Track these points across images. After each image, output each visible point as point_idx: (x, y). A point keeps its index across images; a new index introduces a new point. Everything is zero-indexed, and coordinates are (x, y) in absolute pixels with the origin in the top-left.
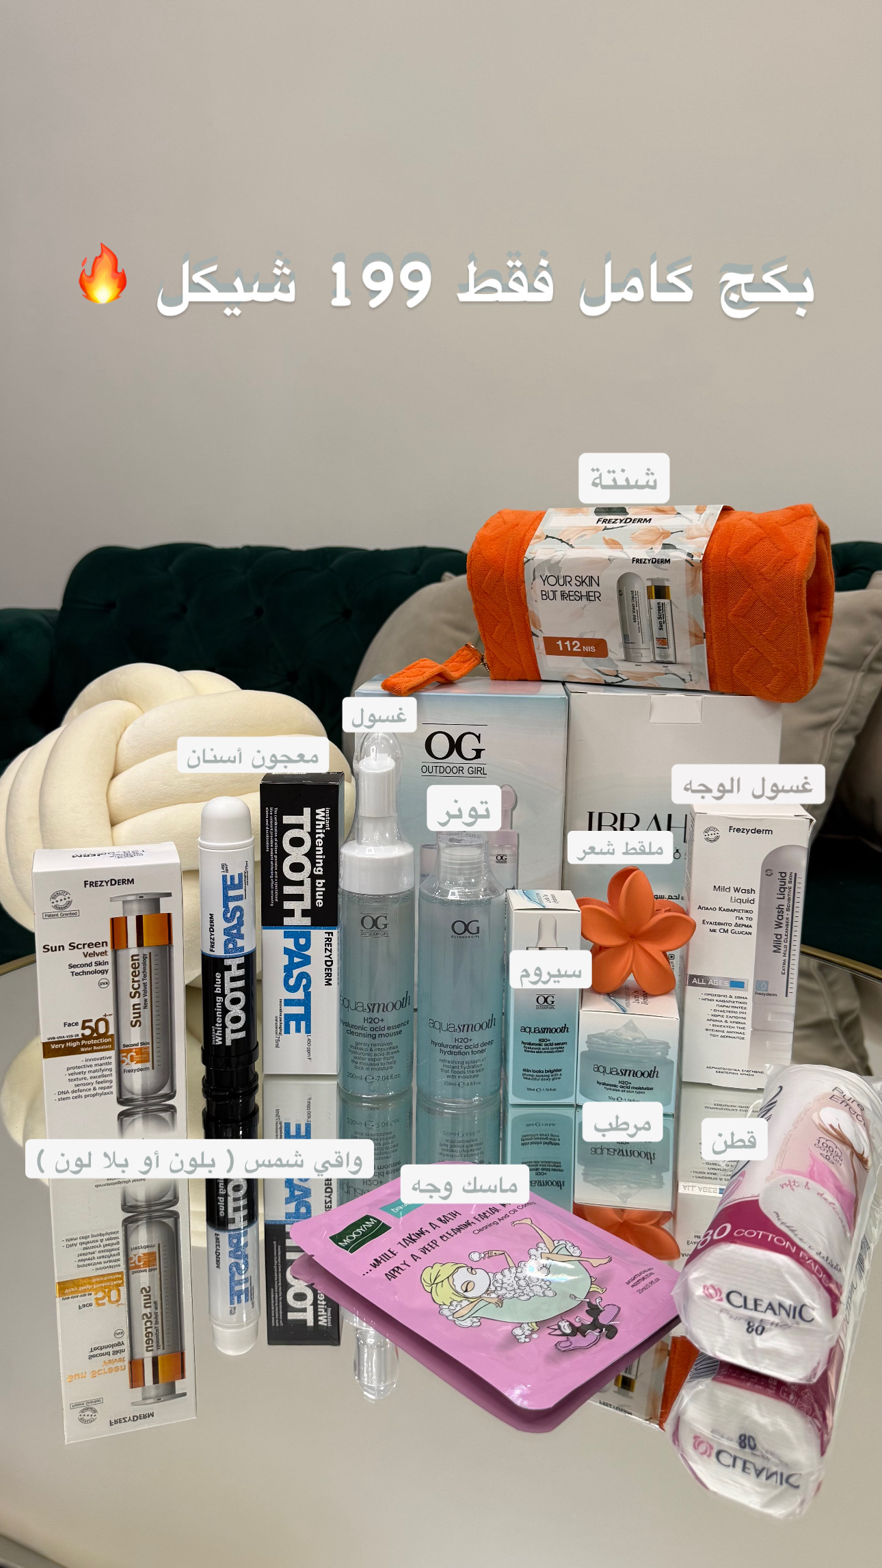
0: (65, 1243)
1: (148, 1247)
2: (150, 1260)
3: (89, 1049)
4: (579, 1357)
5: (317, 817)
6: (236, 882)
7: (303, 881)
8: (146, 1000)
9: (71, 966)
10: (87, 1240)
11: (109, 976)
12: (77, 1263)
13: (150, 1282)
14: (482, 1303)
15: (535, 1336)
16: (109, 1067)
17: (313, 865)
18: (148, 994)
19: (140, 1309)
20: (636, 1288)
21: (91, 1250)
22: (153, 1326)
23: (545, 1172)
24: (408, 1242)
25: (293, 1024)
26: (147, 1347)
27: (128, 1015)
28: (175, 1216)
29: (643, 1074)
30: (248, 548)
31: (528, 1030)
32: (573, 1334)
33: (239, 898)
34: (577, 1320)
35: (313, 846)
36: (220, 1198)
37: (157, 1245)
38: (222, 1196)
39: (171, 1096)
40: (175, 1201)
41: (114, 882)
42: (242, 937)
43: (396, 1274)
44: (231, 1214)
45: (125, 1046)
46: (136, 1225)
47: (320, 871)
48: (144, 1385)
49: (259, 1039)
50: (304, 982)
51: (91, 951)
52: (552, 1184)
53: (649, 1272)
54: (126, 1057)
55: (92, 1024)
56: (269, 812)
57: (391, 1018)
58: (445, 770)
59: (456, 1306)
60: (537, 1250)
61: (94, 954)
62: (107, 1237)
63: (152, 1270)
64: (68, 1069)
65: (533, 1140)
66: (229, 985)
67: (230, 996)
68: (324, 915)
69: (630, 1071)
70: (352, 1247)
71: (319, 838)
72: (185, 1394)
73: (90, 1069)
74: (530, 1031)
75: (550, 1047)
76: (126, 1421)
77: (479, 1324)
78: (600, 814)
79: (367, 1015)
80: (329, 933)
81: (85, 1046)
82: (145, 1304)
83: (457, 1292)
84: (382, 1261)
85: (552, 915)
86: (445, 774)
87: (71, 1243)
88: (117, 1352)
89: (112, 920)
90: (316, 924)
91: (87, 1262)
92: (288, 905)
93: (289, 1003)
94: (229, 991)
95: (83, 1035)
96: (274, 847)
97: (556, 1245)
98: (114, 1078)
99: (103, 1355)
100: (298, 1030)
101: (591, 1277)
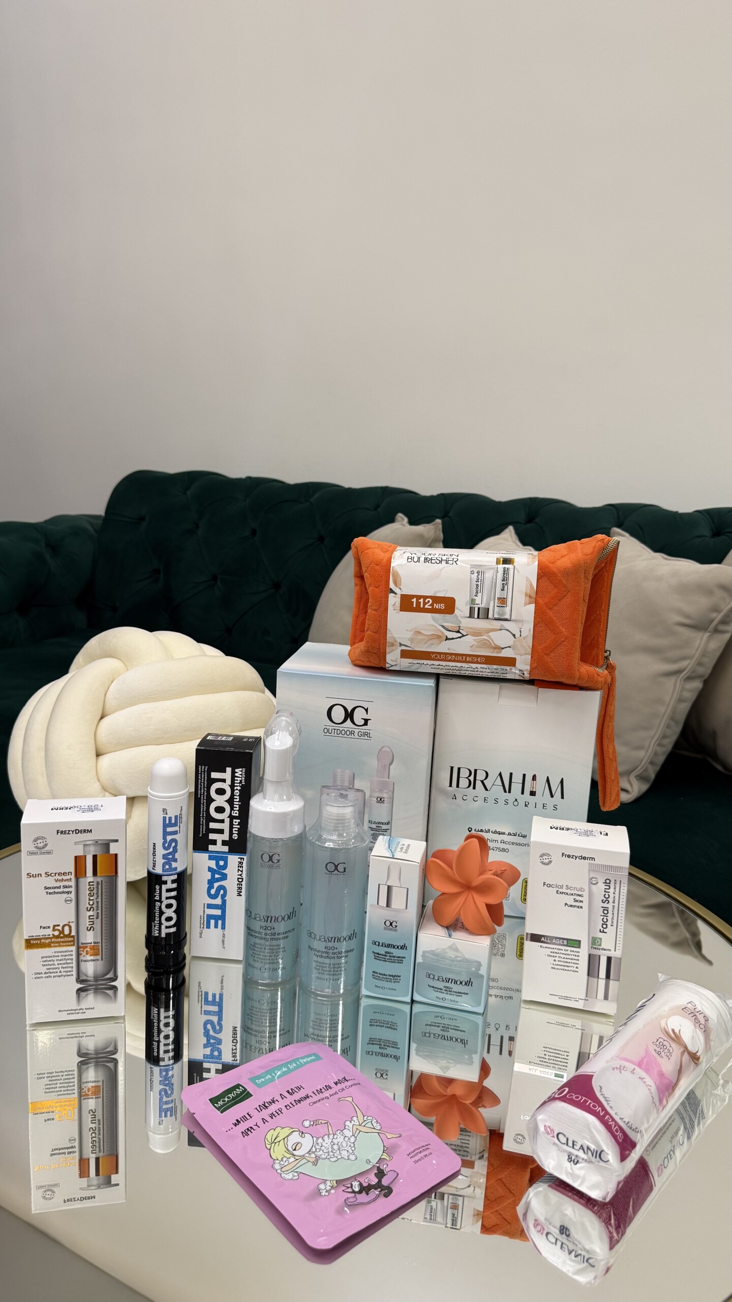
0: (37, 1076)
1: (95, 1081)
2: (96, 1091)
3: (57, 945)
4: (360, 1211)
5: (236, 775)
6: (173, 821)
7: (224, 820)
8: (98, 913)
9: (46, 888)
10: (52, 1075)
11: (73, 896)
12: (44, 1090)
13: (95, 1106)
14: (304, 1161)
15: (333, 1191)
16: (71, 957)
17: (232, 808)
18: (100, 909)
19: (88, 1124)
20: (413, 1159)
21: (55, 1082)
22: (97, 1136)
23: (386, 1047)
24: (262, 1108)
25: (212, 922)
26: (92, 1151)
27: (85, 922)
28: (115, 1061)
29: (461, 983)
30: (249, 478)
31: (377, 943)
32: (360, 1192)
33: (175, 833)
34: (366, 1180)
35: (232, 795)
36: (154, 1043)
37: (101, 1081)
38: (156, 1041)
39: (115, 978)
40: (115, 1051)
41: (77, 831)
42: (176, 860)
43: (249, 1133)
44: (162, 1055)
45: (82, 944)
46: (87, 1066)
47: (236, 813)
48: (89, 1176)
49: (187, 929)
50: (222, 892)
51: (60, 878)
52: (391, 1056)
53: (426, 1147)
54: (83, 951)
55: (60, 928)
56: (201, 769)
57: (281, 927)
58: (341, 732)
59: (285, 1162)
60: (351, 1122)
61: (62, 880)
62: (66, 1073)
63: (97, 1098)
64: (42, 958)
65: (378, 1024)
66: (165, 894)
67: (165, 902)
68: (238, 845)
69: (452, 980)
70: (222, 1109)
71: (237, 789)
72: (118, 1185)
73: (58, 958)
74: (379, 945)
75: (393, 958)
76: (75, 1200)
77: (297, 1177)
78: (459, 769)
79: (264, 924)
80: (241, 858)
81: (54, 942)
82: (92, 1121)
83: (288, 1150)
84: (241, 1122)
85: (397, 863)
86: (340, 735)
87: (41, 1076)
88: (71, 1152)
89: (76, 857)
90: (232, 851)
91: (51, 1090)
92: (212, 836)
93: (210, 906)
94: (165, 899)
95: (53, 935)
96: (204, 794)
97: (365, 1120)
98: (74, 965)
99: (60, 1154)
100: (216, 926)
101: (384, 1146)
